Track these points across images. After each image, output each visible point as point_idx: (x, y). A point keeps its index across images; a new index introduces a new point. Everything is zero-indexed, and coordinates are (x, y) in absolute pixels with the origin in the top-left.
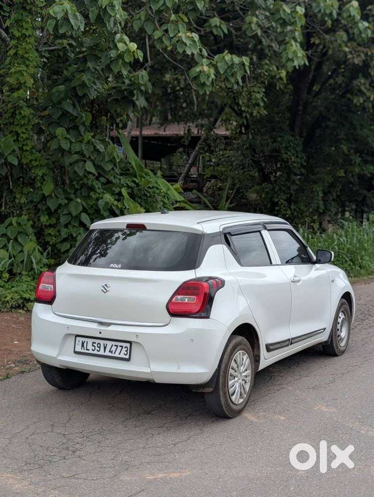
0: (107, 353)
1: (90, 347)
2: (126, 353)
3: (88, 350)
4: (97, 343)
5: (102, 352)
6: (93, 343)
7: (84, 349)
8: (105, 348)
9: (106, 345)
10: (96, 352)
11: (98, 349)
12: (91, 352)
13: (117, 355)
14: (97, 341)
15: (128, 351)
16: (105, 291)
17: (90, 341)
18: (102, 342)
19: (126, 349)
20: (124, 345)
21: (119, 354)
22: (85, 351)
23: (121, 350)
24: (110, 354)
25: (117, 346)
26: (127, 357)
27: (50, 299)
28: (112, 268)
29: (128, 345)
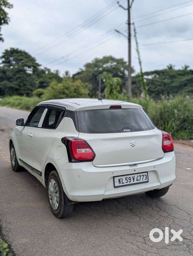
1: (124, 181)
2: (146, 178)
3: (124, 183)
4: (128, 178)
6: (126, 178)
7: (121, 184)
9: (134, 177)
10: (129, 183)
11: (130, 181)
12: (125, 184)
13: (141, 181)
14: (128, 177)
15: (147, 177)
16: (133, 146)
18: (131, 176)
19: (146, 176)
20: (144, 174)
22: (122, 184)
23: (143, 177)
24: (137, 182)
25: (140, 176)
26: (147, 180)
29: (146, 174)
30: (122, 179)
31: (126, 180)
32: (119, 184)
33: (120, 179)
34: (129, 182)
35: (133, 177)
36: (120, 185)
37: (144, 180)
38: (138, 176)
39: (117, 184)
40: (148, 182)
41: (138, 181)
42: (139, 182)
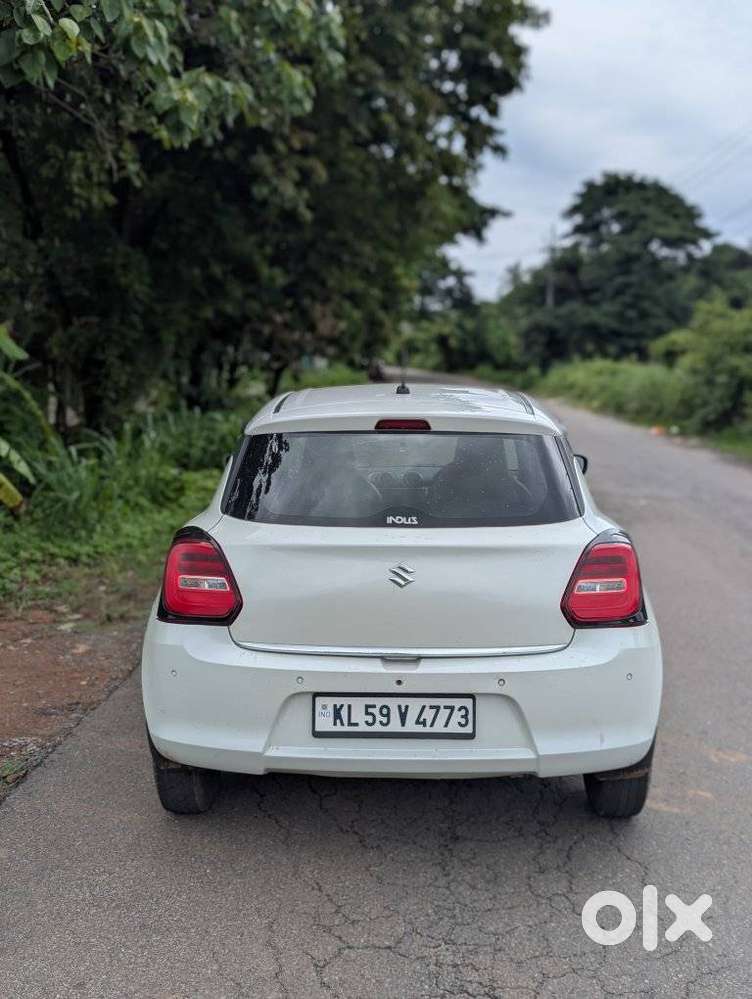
0: (411, 726)
1: (359, 716)
2: (463, 721)
3: (356, 725)
4: (378, 707)
5: (395, 726)
6: (367, 707)
7: (342, 724)
8: (403, 717)
9: (407, 707)
10: (377, 728)
11: (385, 720)
12: (363, 728)
13: (439, 728)
14: (379, 702)
15: (470, 716)
16: (403, 583)
17: (358, 705)
18: (393, 703)
19: (463, 712)
20: (457, 703)
21: (446, 726)
22: (347, 728)
24: (420, 729)
25: (438, 708)
26: (468, 729)
27: (224, 612)
28: (394, 525)
29: (468, 703)
30: (349, 707)
31: (367, 713)
32: (335, 724)
33: (342, 706)
34: (381, 722)
35: (400, 707)
36: (339, 728)
37: (454, 728)
38: (427, 709)
39: (325, 723)
40: (471, 736)
41: (425, 725)
42: (428, 729)
